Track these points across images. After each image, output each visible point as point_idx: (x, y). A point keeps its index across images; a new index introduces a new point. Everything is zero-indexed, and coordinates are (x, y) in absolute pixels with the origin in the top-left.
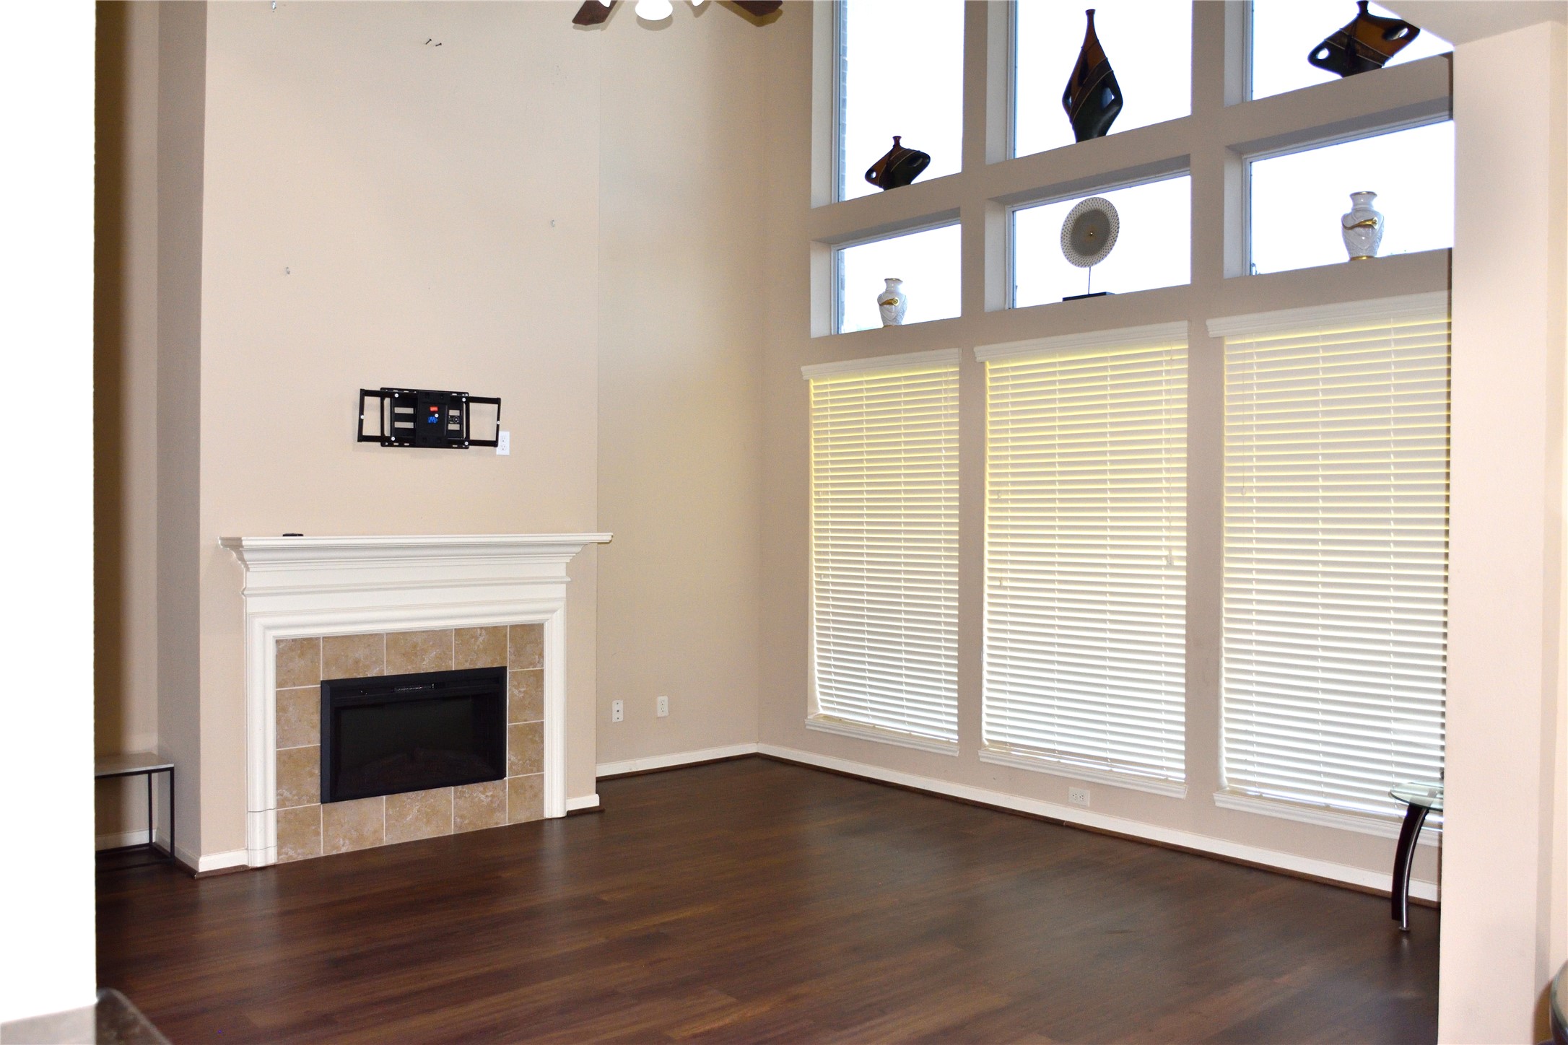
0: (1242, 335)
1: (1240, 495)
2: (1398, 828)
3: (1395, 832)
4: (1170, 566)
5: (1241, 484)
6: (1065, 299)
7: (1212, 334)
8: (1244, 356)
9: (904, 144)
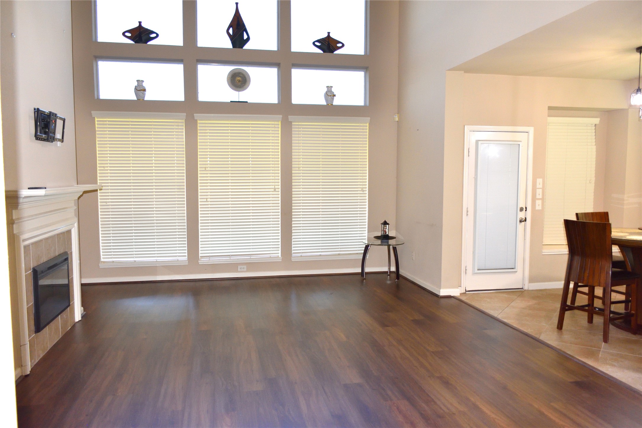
0: (298, 122)
1: (298, 169)
2: (362, 255)
3: (361, 257)
4: (275, 191)
5: (298, 166)
6: (231, 102)
7: (290, 120)
8: (299, 128)
9: (143, 25)
